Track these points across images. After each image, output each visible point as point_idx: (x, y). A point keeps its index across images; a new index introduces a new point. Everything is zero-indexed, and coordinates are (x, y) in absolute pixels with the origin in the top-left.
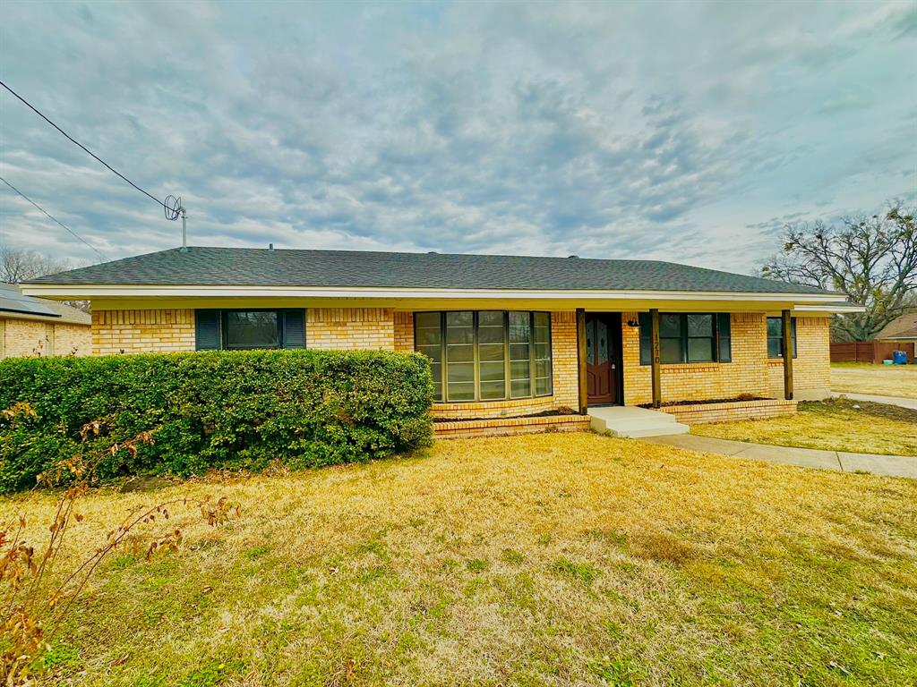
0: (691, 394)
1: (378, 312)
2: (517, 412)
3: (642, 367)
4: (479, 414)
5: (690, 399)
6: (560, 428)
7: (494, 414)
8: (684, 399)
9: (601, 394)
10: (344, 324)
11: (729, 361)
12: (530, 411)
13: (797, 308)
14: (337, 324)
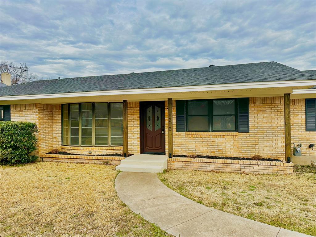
0: (214, 152)
1: (33, 105)
2: (97, 153)
3: (178, 133)
4: (79, 152)
5: (212, 155)
6: (110, 162)
7: (86, 153)
8: (208, 154)
9: (155, 147)
10: (22, 111)
11: (247, 131)
12: (105, 153)
13: (295, 92)
14: (20, 111)
